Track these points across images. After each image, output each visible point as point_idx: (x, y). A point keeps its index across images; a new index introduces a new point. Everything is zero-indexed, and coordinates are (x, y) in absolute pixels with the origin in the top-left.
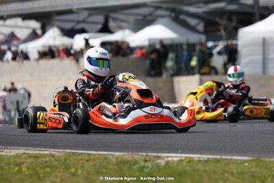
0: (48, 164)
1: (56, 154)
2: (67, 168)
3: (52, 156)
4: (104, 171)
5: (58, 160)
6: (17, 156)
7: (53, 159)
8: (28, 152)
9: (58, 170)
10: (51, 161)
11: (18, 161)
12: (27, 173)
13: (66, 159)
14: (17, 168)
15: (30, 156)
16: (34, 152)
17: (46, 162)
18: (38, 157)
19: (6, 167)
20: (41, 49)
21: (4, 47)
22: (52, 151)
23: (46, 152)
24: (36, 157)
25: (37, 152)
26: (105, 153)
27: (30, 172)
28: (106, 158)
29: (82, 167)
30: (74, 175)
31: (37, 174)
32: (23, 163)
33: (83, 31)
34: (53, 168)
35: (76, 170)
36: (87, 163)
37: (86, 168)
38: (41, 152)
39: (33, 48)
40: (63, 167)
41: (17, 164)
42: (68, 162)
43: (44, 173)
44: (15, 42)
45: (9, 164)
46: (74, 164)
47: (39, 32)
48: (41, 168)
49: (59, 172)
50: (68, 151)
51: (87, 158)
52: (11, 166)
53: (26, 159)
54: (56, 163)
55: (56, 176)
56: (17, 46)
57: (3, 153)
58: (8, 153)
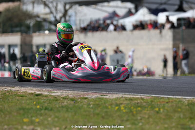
0: (139, 105)
1: (145, 98)
2: (153, 107)
3: (142, 99)
4: (179, 110)
5: (147, 102)
6: (117, 99)
7: (142, 101)
8: (125, 96)
9: (146, 109)
10: (141, 102)
11: (118, 102)
12: (124, 111)
13: (152, 101)
14: (117, 108)
15: (126, 99)
16: (129, 96)
17: (138, 103)
18: (132, 100)
19: (109, 107)
20: (135, 23)
22: (142, 96)
23: (138, 96)
24: (131, 99)
25: (132, 96)
26: (180, 97)
27: (127, 110)
28: (180, 101)
29: (164, 107)
30: (158, 112)
31: (131, 111)
32: (122, 104)
33: (164, 10)
34: (143, 107)
35: (159, 110)
36: (167, 105)
37: (166, 108)
38: (134, 96)
39: (129, 22)
40: (150, 107)
41: (117, 105)
42: (153, 103)
43: (136, 111)
44: (116, 18)
45: (111, 105)
46: (157, 105)
47: (133, 11)
48: (134, 108)
49: (147, 110)
50: (154, 95)
51: (167, 101)
52: (113, 106)
53: (124, 101)
54: (145, 104)
55: (145, 114)
56: (117, 21)
57: (108, 97)
58: (111, 97)
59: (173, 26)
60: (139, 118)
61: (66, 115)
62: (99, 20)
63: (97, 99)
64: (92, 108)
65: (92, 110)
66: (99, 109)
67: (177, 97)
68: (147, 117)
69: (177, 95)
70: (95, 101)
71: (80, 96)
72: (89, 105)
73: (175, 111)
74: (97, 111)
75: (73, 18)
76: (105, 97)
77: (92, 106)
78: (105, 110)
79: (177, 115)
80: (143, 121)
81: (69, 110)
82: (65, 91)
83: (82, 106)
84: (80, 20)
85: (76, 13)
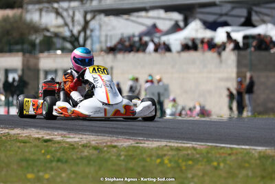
0: (190, 157)
1: (198, 147)
2: (209, 161)
3: (194, 149)
4: (247, 165)
5: (201, 153)
6: (158, 148)
7: (195, 152)
8: (170, 144)
9: (200, 163)
10: (193, 154)
11: (160, 153)
12: (169, 165)
13: (208, 153)
14: (159, 161)
15: (172, 149)
16: (176, 145)
17: (188, 155)
18: (180, 150)
19: (148, 159)
21: (146, 39)
22: (194, 144)
23: (188, 145)
24: (178, 149)
25: (180, 145)
26: (247, 147)
27: (172, 164)
28: (248, 152)
29: (224, 161)
30: (216, 168)
31: (179, 166)
32: (165, 155)
33: (225, 24)
34: (196, 161)
35: (219, 164)
36: (228, 158)
37: (228, 162)
38: (183, 145)
39: (175, 40)
40: (205, 160)
41: (158, 157)
42: (210, 155)
43: (186, 166)
44: (158, 35)
45: (151, 156)
46: (216, 157)
47: (182, 24)
48: (183, 161)
49: (202, 165)
50: (210, 144)
51: (229, 152)
52: (153, 158)
53: (168, 151)
54: (198, 156)
55: (199, 170)
56: (159, 38)
57: (145, 145)
58: (150, 145)
59: (237, 47)
60: (190, 176)
61: (87, 170)
62: (134, 36)
63: (130, 148)
64: (124, 160)
65: (123, 164)
66: (134, 162)
67: (243, 147)
68: (201, 174)
69: (243, 145)
70: (128, 151)
71: (106, 143)
72: (120, 155)
73: (241, 167)
74: (130, 165)
75: (96, 33)
76: (141, 145)
77: (123, 157)
78: (142, 164)
79: (243, 172)
80: (196, 180)
81: (92, 163)
82: (84, 136)
83: (110, 158)
84: (106, 36)
85: (100, 26)
